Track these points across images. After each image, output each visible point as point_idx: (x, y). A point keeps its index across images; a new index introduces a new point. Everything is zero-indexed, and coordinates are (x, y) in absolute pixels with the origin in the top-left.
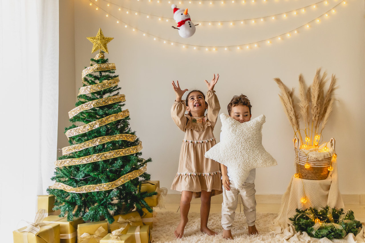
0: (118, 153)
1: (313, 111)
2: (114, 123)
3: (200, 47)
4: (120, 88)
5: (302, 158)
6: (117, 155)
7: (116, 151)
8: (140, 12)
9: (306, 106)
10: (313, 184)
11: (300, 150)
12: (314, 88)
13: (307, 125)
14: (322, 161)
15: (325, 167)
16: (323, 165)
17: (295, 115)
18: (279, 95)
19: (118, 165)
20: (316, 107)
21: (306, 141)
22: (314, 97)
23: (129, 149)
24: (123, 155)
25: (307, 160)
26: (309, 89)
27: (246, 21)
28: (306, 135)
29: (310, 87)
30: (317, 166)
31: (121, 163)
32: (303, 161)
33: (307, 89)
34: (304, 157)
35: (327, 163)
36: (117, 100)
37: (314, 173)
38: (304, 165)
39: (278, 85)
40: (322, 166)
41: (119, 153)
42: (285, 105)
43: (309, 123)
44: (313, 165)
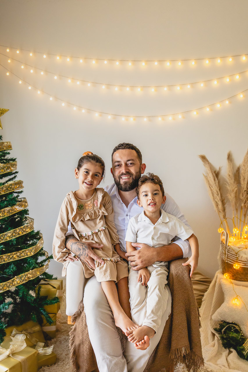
0: (11, 256)
1: (243, 196)
2: (6, 219)
3: (116, 116)
4: (17, 172)
5: (231, 256)
6: (10, 259)
7: (9, 254)
8: (46, 71)
9: (234, 189)
11: (228, 246)
12: (244, 168)
13: (235, 212)
17: (221, 200)
18: (204, 175)
19: (11, 270)
20: (246, 192)
21: (234, 232)
22: (244, 179)
23: (25, 251)
24: (17, 259)
26: (239, 169)
27: (170, 86)
28: (234, 225)
29: (239, 166)
31: (14, 268)
32: (231, 260)
33: (236, 168)
34: (233, 255)
36: (11, 189)
37: (243, 274)
38: (233, 264)
39: (203, 163)
41: (13, 257)
42: (210, 187)
43: (237, 210)
44: (243, 265)
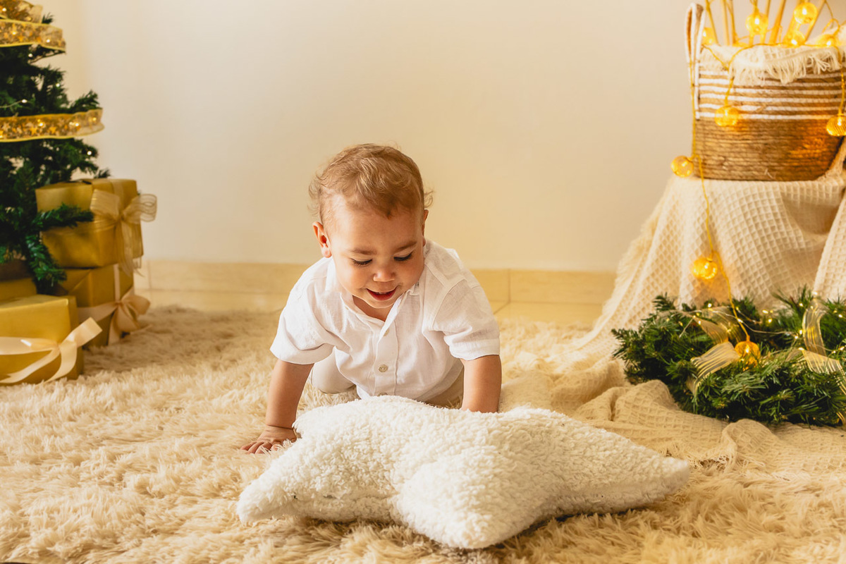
5: (708, 88)
10: (751, 200)
14: (797, 92)
15: (815, 121)
16: (802, 109)
25: (726, 90)
30: (773, 117)
32: (711, 101)
34: (716, 81)
35: (826, 105)
37: (757, 149)
38: (715, 115)
40: (798, 117)
44: (754, 113)
